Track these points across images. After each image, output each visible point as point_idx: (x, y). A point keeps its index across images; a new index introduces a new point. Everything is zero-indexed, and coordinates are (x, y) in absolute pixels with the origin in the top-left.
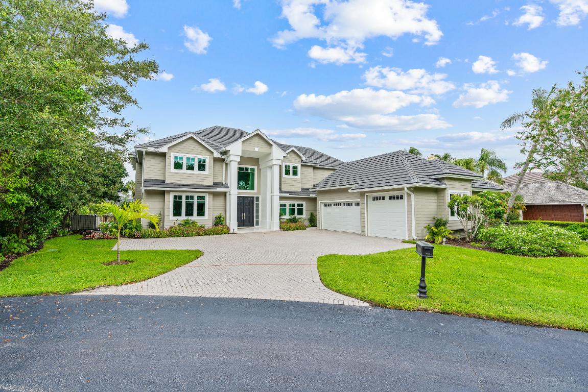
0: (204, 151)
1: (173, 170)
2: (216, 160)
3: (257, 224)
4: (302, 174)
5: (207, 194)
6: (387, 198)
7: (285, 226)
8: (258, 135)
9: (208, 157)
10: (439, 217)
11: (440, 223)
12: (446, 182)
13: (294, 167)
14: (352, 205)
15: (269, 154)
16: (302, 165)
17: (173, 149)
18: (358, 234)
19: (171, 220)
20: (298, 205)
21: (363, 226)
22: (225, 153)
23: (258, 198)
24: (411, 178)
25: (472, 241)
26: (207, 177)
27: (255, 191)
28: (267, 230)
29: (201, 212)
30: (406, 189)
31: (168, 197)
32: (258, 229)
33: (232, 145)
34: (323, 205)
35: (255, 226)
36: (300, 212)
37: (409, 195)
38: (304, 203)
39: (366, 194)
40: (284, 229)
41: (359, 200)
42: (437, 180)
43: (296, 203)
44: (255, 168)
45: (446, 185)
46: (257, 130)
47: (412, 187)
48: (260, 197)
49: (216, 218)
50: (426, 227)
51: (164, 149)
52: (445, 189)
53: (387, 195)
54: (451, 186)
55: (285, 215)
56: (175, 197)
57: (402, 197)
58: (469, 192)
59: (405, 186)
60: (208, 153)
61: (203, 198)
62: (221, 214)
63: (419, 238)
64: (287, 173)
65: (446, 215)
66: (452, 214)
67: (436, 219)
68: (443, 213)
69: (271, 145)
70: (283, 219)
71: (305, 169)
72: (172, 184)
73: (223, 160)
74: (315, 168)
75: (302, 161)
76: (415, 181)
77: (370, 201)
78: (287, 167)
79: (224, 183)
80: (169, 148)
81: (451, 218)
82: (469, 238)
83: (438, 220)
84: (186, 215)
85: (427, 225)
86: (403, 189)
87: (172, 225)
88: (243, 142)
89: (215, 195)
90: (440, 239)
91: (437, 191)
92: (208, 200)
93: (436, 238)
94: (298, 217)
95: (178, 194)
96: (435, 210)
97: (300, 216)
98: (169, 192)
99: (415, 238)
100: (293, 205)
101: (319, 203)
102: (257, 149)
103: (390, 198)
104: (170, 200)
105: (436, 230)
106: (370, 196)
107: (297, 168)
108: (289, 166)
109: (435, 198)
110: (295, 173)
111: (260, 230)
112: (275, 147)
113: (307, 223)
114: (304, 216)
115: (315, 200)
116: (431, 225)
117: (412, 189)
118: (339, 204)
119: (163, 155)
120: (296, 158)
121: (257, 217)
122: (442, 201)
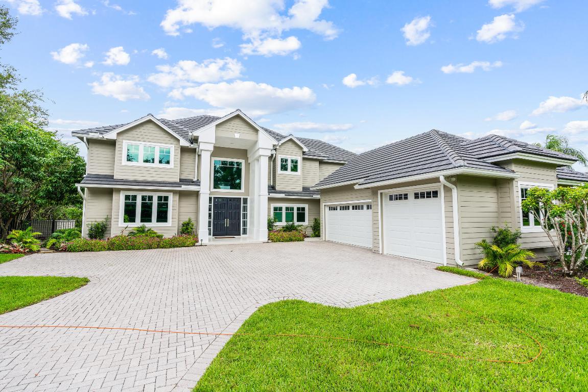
0: (168, 139)
1: (124, 161)
2: (184, 150)
3: (245, 232)
4: (303, 169)
5: (172, 194)
6: (411, 197)
7: (275, 236)
8: (238, 117)
9: (173, 146)
10: (502, 227)
11: (504, 239)
12: (513, 167)
13: (292, 161)
14: (362, 209)
15: (256, 142)
16: (304, 159)
17: (126, 135)
18: (370, 250)
19: (119, 227)
20: (298, 209)
21: (375, 239)
22: (195, 140)
23: (245, 201)
24: (452, 161)
25: (575, 274)
26: (171, 172)
27: (243, 190)
28: (254, 241)
29: (162, 217)
30: (442, 179)
31: (117, 198)
32: (244, 239)
33: (202, 129)
34: (327, 209)
35: (242, 236)
36: (301, 217)
37: (448, 190)
38: (306, 206)
39: (379, 192)
40: (273, 241)
41: (370, 201)
42: (498, 164)
43: (295, 206)
44: (243, 161)
45: (513, 172)
46: (237, 110)
47: (452, 176)
48: (249, 198)
49: (183, 225)
50: (480, 245)
51: (112, 136)
52: (512, 179)
53: (410, 191)
54: (523, 175)
55: (281, 221)
56: (127, 197)
57: (435, 194)
58: (552, 185)
59: (441, 175)
60: (172, 140)
61: (166, 198)
62: (190, 220)
63: (467, 264)
64: (284, 168)
65: (514, 223)
66: (526, 222)
67: (497, 229)
68: (509, 220)
69: (256, 131)
70: (276, 226)
71: (308, 163)
72: (122, 181)
73: (195, 150)
74: (321, 162)
75: (304, 153)
76: (459, 165)
77: (386, 200)
78: (284, 161)
79: (195, 179)
80: (119, 134)
81: (524, 229)
82: (569, 267)
83: (501, 233)
84: (142, 221)
85: (480, 241)
86: (436, 180)
87: (119, 234)
88: (217, 126)
89: (183, 195)
90: (509, 268)
91: (497, 184)
92: (172, 201)
93: (502, 267)
94: (296, 223)
95: (131, 193)
96: (495, 215)
97: (300, 223)
98: (119, 190)
99: (460, 263)
100: (292, 209)
101: (322, 205)
102: (237, 136)
103: (417, 196)
104: (120, 201)
105: (499, 250)
106: (386, 194)
107: (296, 162)
108: (286, 161)
109: (494, 195)
110: (295, 169)
111: (248, 241)
112: (262, 133)
113: (309, 232)
114: (306, 223)
115: (318, 202)
116: (488, 240)
117: (454, 179)
118: (346, 208)
119: (112, 144)
120: (297, 149)
121: (245, 224)
122: (508, 199)
